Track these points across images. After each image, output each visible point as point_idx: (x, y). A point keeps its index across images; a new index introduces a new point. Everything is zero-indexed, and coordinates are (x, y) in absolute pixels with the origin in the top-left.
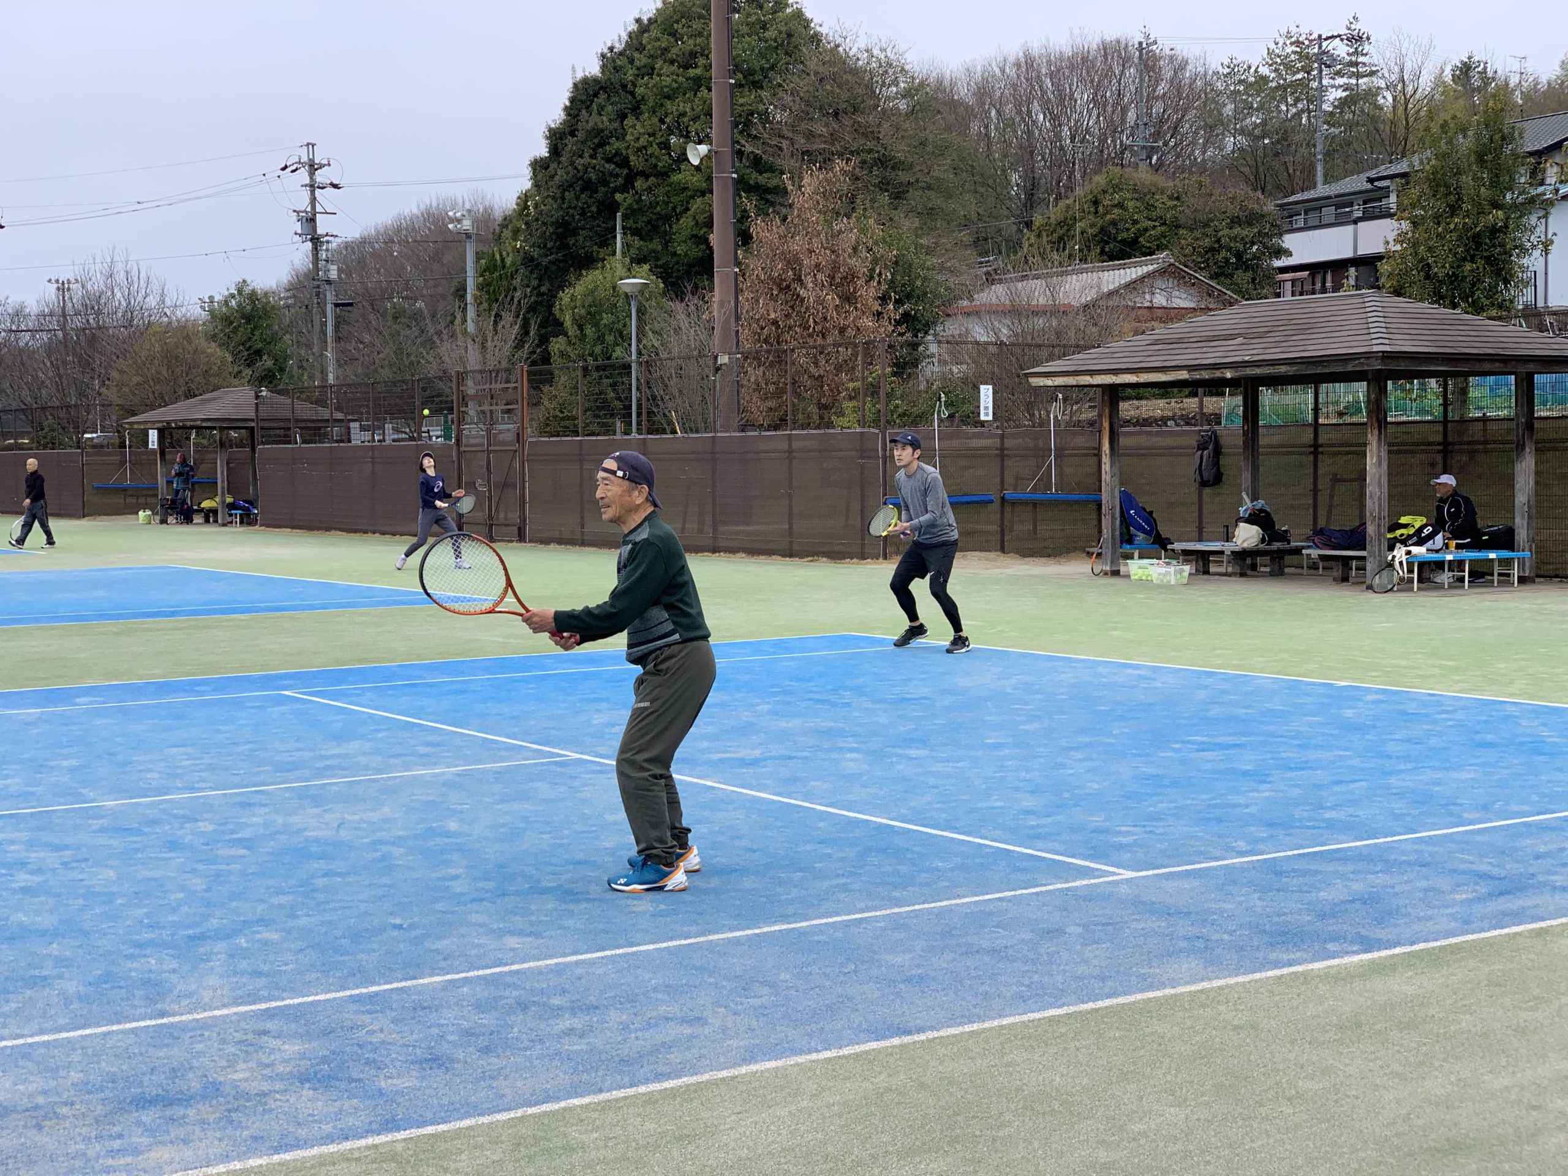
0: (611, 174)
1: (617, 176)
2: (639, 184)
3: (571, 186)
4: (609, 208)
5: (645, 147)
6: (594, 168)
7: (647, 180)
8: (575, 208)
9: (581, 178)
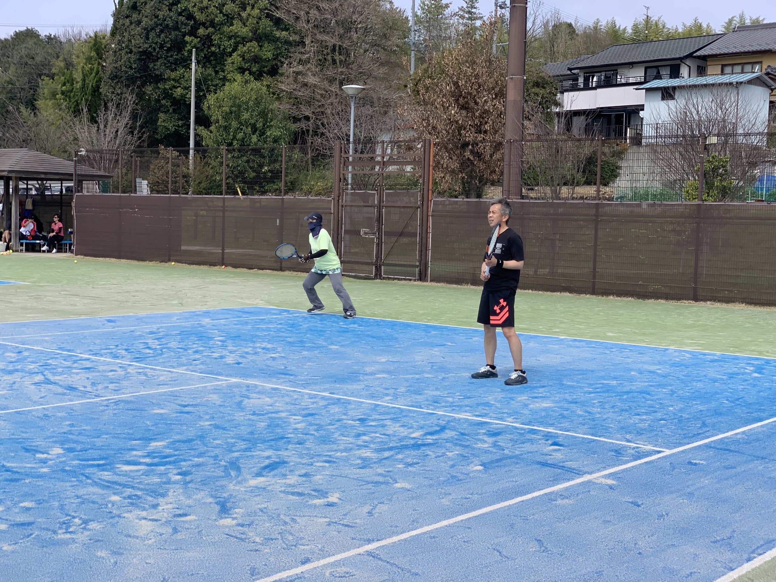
0: (182, 23)
1: (186, 25)
2: (201, 31)
3: (152, 29)
4: (179, 46)
5: (207, 8)
6: (171, 18)
7: (207, 29)
8: (156, 43)
9: (161, 25)
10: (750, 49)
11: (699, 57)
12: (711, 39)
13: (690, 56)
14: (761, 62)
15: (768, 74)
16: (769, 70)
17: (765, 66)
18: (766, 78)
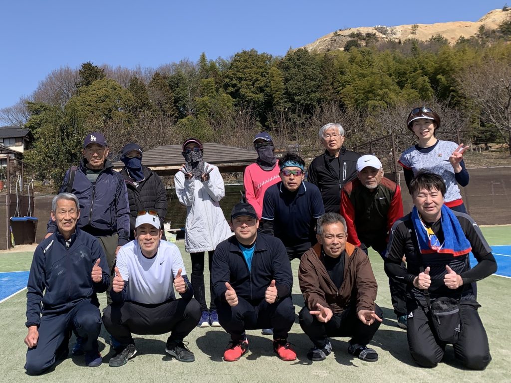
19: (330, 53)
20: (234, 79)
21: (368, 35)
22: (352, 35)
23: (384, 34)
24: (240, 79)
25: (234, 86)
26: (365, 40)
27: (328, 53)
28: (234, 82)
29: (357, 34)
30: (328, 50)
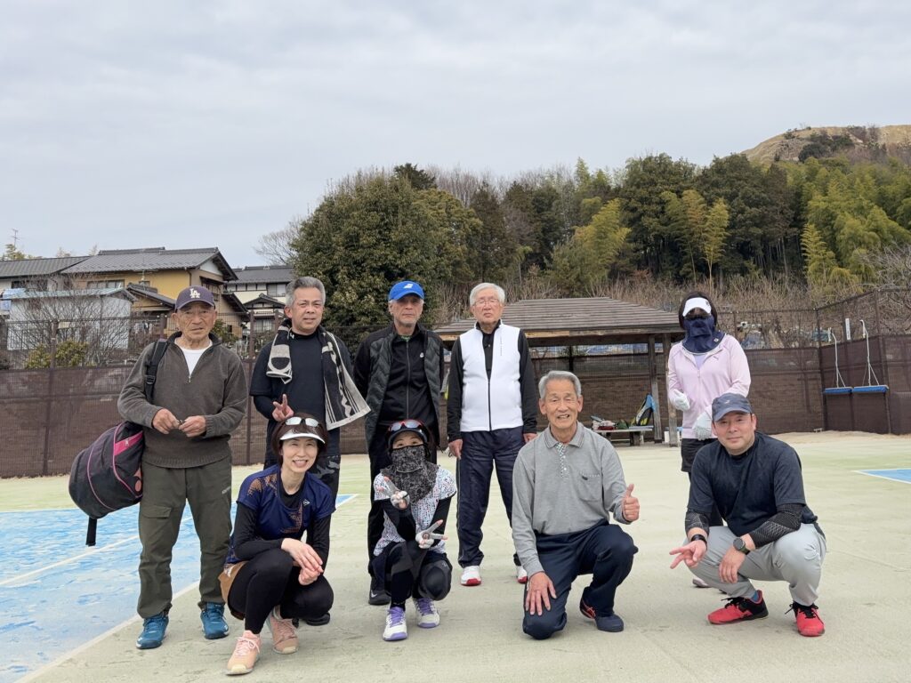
10: (114, 269)
11: (65, 275)
12: (78, 260)
13: (58, 273)
14: (123, 281)
15: (129, 289)
16: (130, 287)
17: (127, 283)
18: (128, 292)
19: (779, 164)
20: (633, 200)
21: (835, 138)
22: (813, 138)
23: (860, 139)
24: (642, 200)
25: (634, 210)
26: (829, 145)
27: (776, 164)
28: (633, 204)
29: (821, 137)
30: (777, 159)
